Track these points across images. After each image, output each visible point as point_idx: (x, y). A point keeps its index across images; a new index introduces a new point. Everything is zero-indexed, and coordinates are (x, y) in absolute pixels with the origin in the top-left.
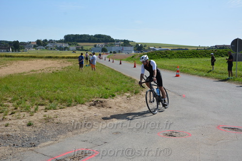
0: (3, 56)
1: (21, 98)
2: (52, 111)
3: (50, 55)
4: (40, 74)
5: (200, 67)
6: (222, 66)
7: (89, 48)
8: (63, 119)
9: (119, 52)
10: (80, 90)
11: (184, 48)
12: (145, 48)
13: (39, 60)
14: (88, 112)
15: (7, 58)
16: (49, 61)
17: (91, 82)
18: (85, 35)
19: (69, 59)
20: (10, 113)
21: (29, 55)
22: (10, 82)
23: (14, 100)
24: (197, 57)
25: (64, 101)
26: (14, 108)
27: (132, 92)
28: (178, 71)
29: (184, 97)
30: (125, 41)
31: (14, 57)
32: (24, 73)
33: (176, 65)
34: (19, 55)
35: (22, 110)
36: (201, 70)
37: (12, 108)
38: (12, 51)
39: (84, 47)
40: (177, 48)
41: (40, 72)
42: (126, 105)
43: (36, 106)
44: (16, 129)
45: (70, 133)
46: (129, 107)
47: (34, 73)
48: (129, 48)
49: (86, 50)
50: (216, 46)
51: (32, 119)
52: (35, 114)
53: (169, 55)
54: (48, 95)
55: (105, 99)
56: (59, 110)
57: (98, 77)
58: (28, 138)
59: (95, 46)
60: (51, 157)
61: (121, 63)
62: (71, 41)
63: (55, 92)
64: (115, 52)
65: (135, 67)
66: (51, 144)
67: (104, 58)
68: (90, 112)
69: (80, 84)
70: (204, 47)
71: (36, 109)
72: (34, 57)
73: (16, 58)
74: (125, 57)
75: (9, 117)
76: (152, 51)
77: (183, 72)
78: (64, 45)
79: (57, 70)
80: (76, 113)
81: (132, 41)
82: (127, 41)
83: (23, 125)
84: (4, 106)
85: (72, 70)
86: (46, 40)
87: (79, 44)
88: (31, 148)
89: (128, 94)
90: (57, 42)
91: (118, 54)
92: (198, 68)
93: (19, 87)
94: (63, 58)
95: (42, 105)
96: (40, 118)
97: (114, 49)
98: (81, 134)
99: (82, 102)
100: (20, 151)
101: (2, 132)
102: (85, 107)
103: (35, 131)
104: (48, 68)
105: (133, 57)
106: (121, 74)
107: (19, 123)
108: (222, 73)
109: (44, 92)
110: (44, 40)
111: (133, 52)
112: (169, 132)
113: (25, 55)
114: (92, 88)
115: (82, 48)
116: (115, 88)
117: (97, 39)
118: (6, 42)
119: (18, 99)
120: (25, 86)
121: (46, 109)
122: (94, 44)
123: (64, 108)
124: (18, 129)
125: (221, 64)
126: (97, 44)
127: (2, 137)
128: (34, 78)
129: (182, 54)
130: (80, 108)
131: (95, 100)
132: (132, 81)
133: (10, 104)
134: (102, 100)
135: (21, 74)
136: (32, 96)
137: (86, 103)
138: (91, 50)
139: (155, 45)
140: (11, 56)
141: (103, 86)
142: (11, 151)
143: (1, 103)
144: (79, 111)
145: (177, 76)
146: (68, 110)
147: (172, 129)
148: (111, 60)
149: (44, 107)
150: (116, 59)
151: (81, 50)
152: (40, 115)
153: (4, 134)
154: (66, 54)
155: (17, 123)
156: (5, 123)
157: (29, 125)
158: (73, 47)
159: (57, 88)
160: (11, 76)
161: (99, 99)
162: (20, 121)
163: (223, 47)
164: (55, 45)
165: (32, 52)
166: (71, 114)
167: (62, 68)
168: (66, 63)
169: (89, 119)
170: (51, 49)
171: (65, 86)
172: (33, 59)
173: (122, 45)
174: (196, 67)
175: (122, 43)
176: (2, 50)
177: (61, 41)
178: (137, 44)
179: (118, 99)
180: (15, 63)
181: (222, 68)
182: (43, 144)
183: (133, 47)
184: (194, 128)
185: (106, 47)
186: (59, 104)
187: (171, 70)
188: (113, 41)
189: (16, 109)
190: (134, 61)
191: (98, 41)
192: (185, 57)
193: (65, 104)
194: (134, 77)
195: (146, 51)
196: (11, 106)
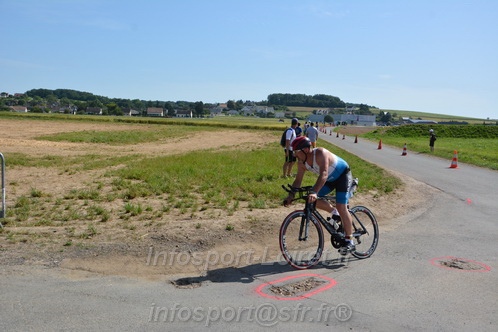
0: (182, 124)
1: (212, 187)
2: (258, 210)
3: (247, 124)
4: (234, 152)
5: (492, 154)
7: (304, 115)
9: (352, 123)
11: (461, 121)
12: (395, 118)
13: (232, 131)
15: (187, 127)
16: (246, 134)
18: (300, 95)
20: (200, 208)
21: (216, 123)
22: (195, 162)
23: (203, 190)
24: (486, 137)
25: (275, 196)
26: (204, 201)
27: (381, 189)
28: (455, 159)
29: (469, 203)
30: (362, 106)
31: (195, 125)
32: (211, 149)
33: (449, 148)
34: (203, 122)
35: (216, 206)
36: (493, 160)
37: (201, 201)
38: (194, 117)
39: (297, 113)
40: (448, 121)
41: (234, 149)
43: (235, 202)
47: (226, 150)
48: (368, 118)
49: (300, 118)
51: (232, 220)
52: (236, 213)
56: (270, 210)
59: (314, 112)
60: (265, 281)
61: (356, 142)
62: (277, 103)
64: (344, 124)
65: (380, 148)
67: (328, 132)
71: (236, 207)
72: (224, 126)
73: (199, 127)
74: (362, 132)
75: (199, 214)
76: (406, 123)
77: (464, 161)
78: (267, 110)
79: (259, 148)
81: (374, 107)
82: (365, 106)
83: (221, 229)
84: (191, 197)
86: (241, 102)
87: (289, 108)
89: (374, 193)
90: (257, 104)
91: (349, 125)
92: (489, 155)
93: (208, 171)
94: (266, 128)
95: (244, 200)
96: (244, 220)
97: (343, 118)
101: (193, 236)
104: (245, 144)
105: (375, 132)
106: (358, 159)
107: (215, 225)
110: (238, 102)
111: (375, 124)
112: (450, 260)
113: (211, 123)
115: (294, 114)
117: (318, 101)
118: (186, 103)
119: (208, 188)
120: (216, 170)
121: (249, 206)
122: (313, 109)
123: (276, 207)
126: (318, 109)
128: (226, 158)
129: (458, 131)
132: (377, 171)
133: (199, 196)
135: (208, 150)
136: (228, 186)
138: (307, 118)
139: (411, 114)
140: (192, 124)
143: (186, 192)
145: (453, 167)
147: (454, 255)
148: (341, 136)
149: (246, 204)
150: (348, 134)
152: (242, 215)
153: (195, 238)
154: (270, 124)
155: (212, 224)
157: (228, 229)
158: (281, 113)
160: (194, 153)
162: (215, 222)
164: (253, 109)
165: (220, 118)
167: (266, 145)
168: (271, 137)
170: (248, 115)
172: (222, 129)
173: (357, 113)
174: (485, 154)
175: (358, 109)
176: (181, 115)
177: (262, 104)
178: (382, 112)
179: (360, 198)
180: (198, 135)
183: (374, 117)
184: (494, 257)
185: (331, 115)
186: (268, 201)
187: (440, 156)
188: (343, 105)
189: (207, 203)
190: (378, 139)
191: (320, 106)
192: (464, 136)
193: (276, 201)
194: (380, 165)
195: (395, 123)
196: (200, 199)
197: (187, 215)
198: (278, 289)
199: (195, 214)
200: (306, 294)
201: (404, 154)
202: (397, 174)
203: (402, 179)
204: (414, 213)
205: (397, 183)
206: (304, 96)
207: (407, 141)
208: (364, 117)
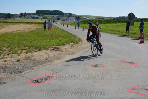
0: (2, 22)
1: (13, 46)
2: (30, 53)
3: (28, 22)
4: (23, 32)
5: (111, 29)
6: (123, 28)
7: (50, 18)
8: (36, 58)
9: (67, 20)
10: (45, 41)
11: (102, 18)
12: (81, 18)
13: (23, 24)
14: (50, 54)
15: (4, 23)
16: (28, 25)
17: (51, 37)
18: (47, 10)
19: (39, 24)
20: (7, 54)
21: (16, 21)
22: (6, 37)
23: (9, 47)
24: (109, 23)
25: (37, 47)
26: (9, 51)
27: (74, 42)
30: (70, 14)
31: (8, 22)
32: (14, 31)
34: (11, 21)
35: (14, 53)
37: (7, 51)
38: (7, 19)
39: (47, 17)
40: (98, 18)
41: (23, 31)
42: (71, 50)
43: (21, 51)
44: (10, 63)
45: (41, 65)
46: (73, 51)
47: (20, 31)
48: (72, 18)
49: (48, 19)
50: (119, 17)
51: (19, 57)
52: (21, 55)
53: (94, 22)
54: (28, 44)
55: (60, 47)
56: (34, 53)
57: (55, 34)
58: (17, 68)
59: (53, 16)
60: (31, 79)
61: (68, 26)
62: (40, 13)
63: (31, 42)
64: (64, 20)
65: (75, 28)
66: (30, 72)
67: (58, 23)
68: (52, 54)
69: (46, 38)
70: (113, 18)
71: (21, 52)
72: (19, 23)
73: (9, 23)
74: (70, 23)
75: (6, 56)
76: (84, 19)
77: (102, 31)
78: (36, 16)
79: (32, 30)
80: (43, 54)
81: (74, 14)
82: (71, 14)
83: (14, 61)
84: (3, 50)
85: (41, 30)
86: (26, 13)
87: (44, 15)
88: (19, 74)
89: (72, 44)
90: (32, 14)
93: (11, 40)
94: (36, 23)
95: (25, 50)
96: (24, 57)
97: (64, 18)
98: (47, 66)
99: (47, 48)
100: (13, 75)
101: (3, 65)
102: (48, 51)
103: (21, 65)
104: (27, 29)
105: (74, 23)
106: (68, 33)
107: (12, 60)
108: (123, 32)
109: (25, 42)
110: (24, 13)
111: (74, 20)
112: (95, 65)
113: (14, 21)
114: (52, 40)
115: (46, 17)
116: (65, 40)
117: (54, 13)
118: (3, 14)
119: (11, 46)
120: (15, 39)
121: (27, 52)
122: (53, 15)
123: (37, 51)
124: (11, 63)
125: (122, 27)
126: (55, 15)
127: (3, 68)
128: (20, 35)
129: (101, 21)
130: (46, 52)
131: (54, 47)
132: (74, 36)
133: (7, 49)
134: (58, 47)
135: (12, 32)
136: (19, 45)
137: (49, 49)
138: (51, 19)
139: (86, 16)
140: (6, 22)
141: (59, 39)
142: (8, 76)
143: (2, 49)
144: (45, 53)
146: (39, 53)
147: (96, 63)
148: (62, 25)
149: (25, 51)
150: (65, 24)
151: (45, 19)
152: (24, 55)
153: (4, 66)
154: (37, 21)
155: (11, 60)
156: (4, 60)
158: (41, 17)
159: (33, 40)
160: (7, 33)
161: (56, 47)
162: (12, 59)
163: (123, 18)
164: (31, 16)
165: (18, 20)
166: (41, 55)
167: (35, 29)
168: (37, 26)
169: (51, 58)
170: (29, 18)
171: (37, 39)
172: (18, 24)
173: (68, 16)
174: (109, 29)
175: (68, 15)
176: (1, 19)
177: (34, 14)
178: (77, 16)
179: (67, 46)
180: (9, 26)
181: (123, 29)
182: (25, 72)
183: (74, 18)
184: (108, 62)
185: (59, 17)
186: (34, 49)
188: (63, 14)
189: (10, 52)
190: (75, 25)
192: (103, 23)
193: (37, 49)
194: (75, 34)
195: (81, 19)
196: (7, 50)
197: (1, 57)
198: (35, 81)
199: (4, 56)
200: (46, 82)
201: (83, 30)
202: (80, 37)
203: (82, 38)
204: (85, 50)
205: (80, 40)
206: (49, 11)
207: (85, 25)
208: (71, 17)
